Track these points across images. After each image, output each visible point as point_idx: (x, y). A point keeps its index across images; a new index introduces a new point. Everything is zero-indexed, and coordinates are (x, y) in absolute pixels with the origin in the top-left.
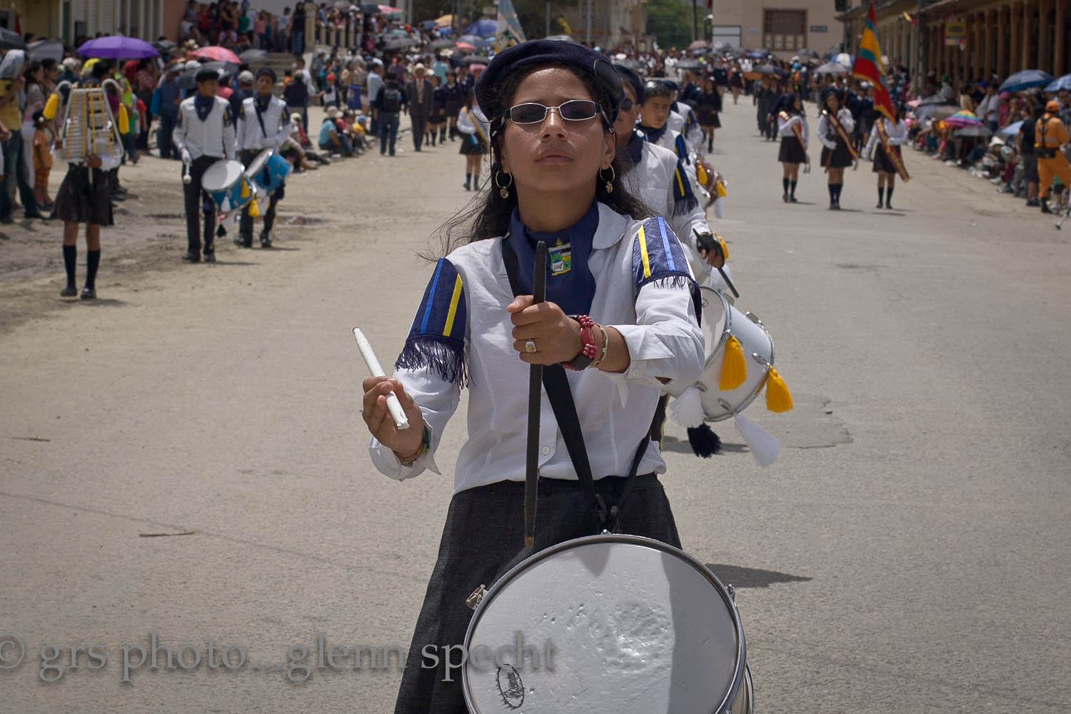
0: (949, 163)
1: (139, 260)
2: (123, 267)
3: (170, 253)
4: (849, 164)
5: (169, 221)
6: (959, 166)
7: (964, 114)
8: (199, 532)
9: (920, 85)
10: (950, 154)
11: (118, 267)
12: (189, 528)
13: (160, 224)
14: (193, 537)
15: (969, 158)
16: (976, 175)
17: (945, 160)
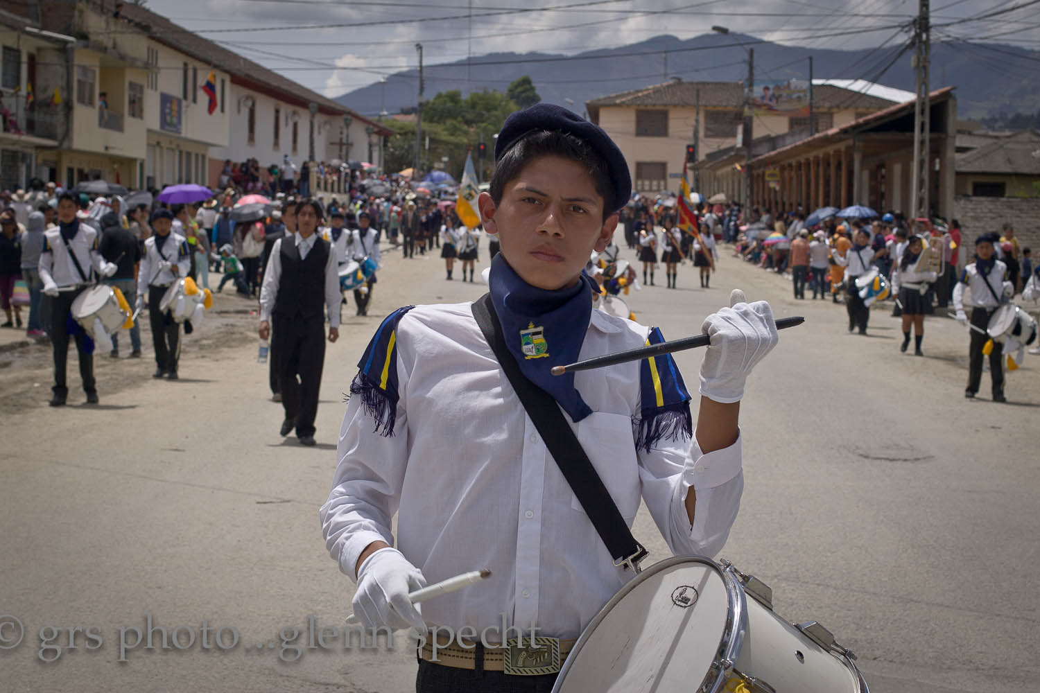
0: (769, 270)
1: (215, 340)
2: (204, 345)
3: (234, 336)
4: (679, 261)
5: (228, 315)
6: (776, 272)
7: (775, 236)
8: (293, 501)
9: (748, 215)
10: (770, 263)
11: (201, 345)
12: (286, 498)
13: (223, 317)
14: (289, 504)
15: (783, 266)
16: (788, 279)
17: (766, 268)
